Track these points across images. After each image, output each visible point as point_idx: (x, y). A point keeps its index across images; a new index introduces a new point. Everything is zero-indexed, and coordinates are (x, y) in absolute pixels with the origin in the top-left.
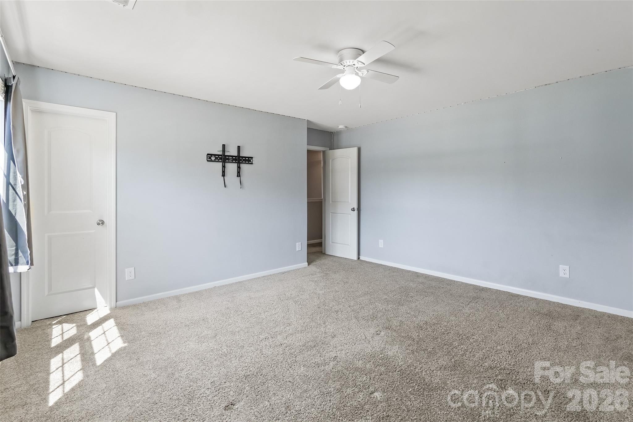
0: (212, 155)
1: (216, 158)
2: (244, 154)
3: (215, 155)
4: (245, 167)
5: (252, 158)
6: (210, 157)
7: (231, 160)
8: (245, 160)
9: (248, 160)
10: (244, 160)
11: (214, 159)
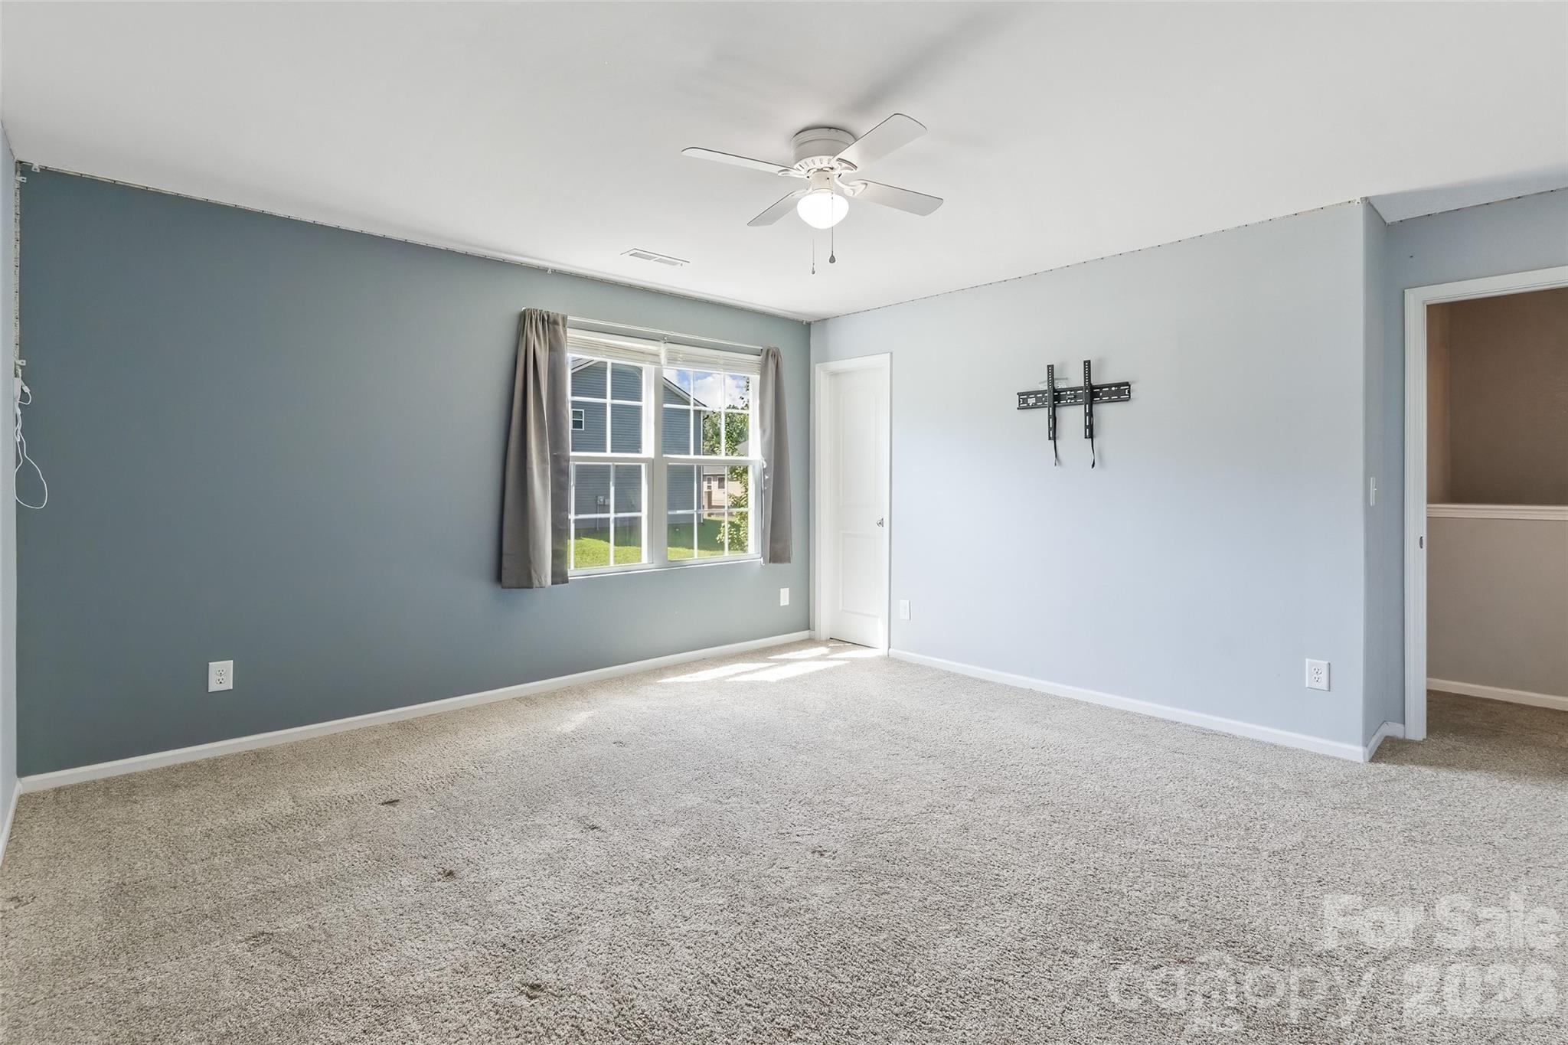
0: (1028, 394)
1: (1038, 400)
2: (1103, 377)
3: (1035, 393)
4: (1106, 412)
5: (1127, 384)
6: (1025, 400)
7: (1071, 399)
8: (1110, 394)
9: (1120, 391)
10: (1106, 394)
11: (1034, 402)
